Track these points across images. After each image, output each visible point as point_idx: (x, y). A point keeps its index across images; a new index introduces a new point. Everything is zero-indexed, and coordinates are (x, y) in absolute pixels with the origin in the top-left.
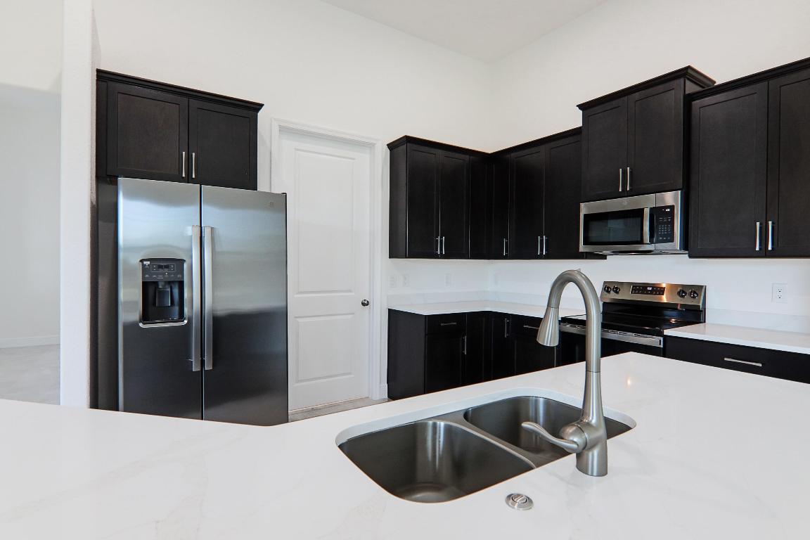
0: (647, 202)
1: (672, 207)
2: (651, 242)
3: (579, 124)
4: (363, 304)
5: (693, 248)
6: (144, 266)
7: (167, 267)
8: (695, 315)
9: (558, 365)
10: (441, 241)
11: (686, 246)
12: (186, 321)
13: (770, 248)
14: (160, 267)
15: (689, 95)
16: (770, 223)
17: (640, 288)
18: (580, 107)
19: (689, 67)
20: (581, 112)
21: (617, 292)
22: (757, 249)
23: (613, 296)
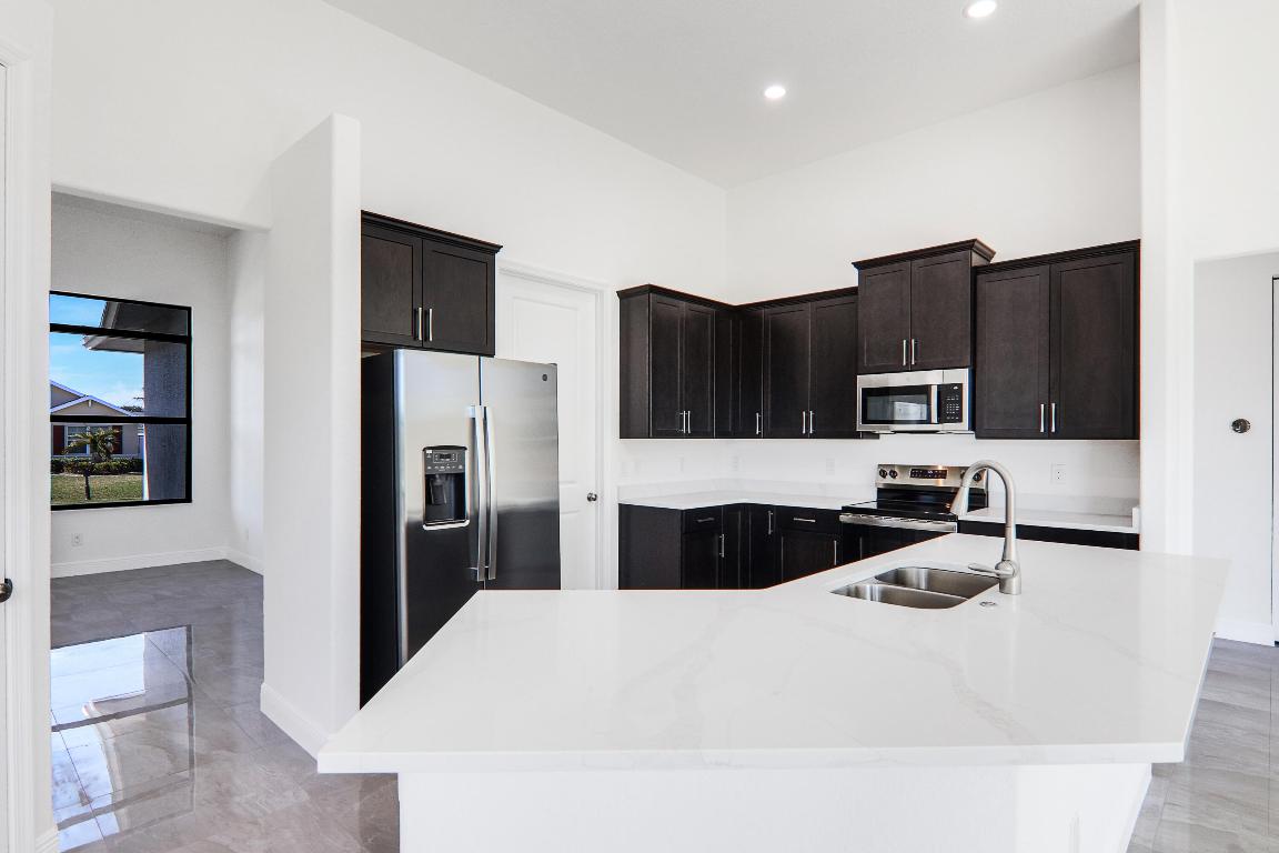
0: (934, 378)
1: (960, 385)
2: (939, 422)
3: (856, 284)
4: (589, 499)
5: (980, 429)
6: (426, 455)
7: (449, 456)
8: (978, 499)
9: (839, 565)
10: (687, 416)
11: (973, 426)
12: (467, 522)
13: (1053, 430)
14: (442, 456)
15: (976, 267)
16: (1053, 405)
17: (920, 472)
18: (857, 265)
19: (974, 240)
20: (856, 271)
21: (894, 477)
22: (1042, 430)
23: (889, 480)
